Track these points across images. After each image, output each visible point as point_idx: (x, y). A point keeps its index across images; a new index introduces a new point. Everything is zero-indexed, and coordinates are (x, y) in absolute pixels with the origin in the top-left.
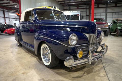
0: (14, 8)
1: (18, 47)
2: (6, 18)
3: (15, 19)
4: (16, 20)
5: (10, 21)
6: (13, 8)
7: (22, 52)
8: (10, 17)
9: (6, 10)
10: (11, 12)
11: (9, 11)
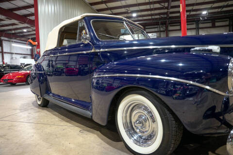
0: (21, 34)
1: (39, 108)
2: (6, 53)
3: (23, 56)
4: (24, 58)
5: (12, 58)
6: (19, 35)
7: (53, 120)
8: (13, 52)
9: (6, 39)
10: (15, 42)
11: (12, 40)
